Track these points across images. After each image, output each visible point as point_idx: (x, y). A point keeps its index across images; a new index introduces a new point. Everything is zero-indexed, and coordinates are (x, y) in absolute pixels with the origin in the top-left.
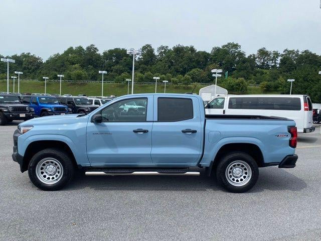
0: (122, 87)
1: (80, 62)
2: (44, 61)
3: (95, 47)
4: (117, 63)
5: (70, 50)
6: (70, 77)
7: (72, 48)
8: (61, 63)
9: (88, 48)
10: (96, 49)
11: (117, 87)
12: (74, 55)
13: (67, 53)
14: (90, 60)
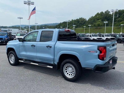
0: (119, 28)
1: (101, 19)
2: (87, 20)
3: (109, 11)
4: (119, 17)
5: (98, 14)
6: (95, 25)
7: (98, 13)
8: (93, 20)
9: (105, 12)
10: (109, 12)
11: (116, 28)
12: (99, 16)
13: (96, 15)
14: (106, 17)
